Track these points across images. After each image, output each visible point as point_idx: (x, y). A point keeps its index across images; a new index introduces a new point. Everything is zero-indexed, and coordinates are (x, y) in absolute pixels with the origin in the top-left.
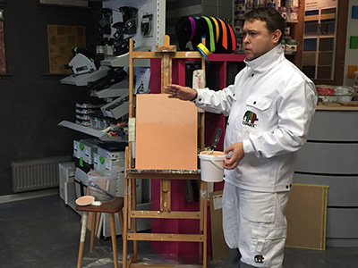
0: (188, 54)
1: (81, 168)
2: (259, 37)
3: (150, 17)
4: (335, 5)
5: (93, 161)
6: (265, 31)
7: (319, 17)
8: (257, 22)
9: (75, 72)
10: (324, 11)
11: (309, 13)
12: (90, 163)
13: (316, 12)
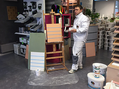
0: (57, 14)
1: (22, 44)
2: (78, 11)
3: (41, 4)
4: (76, 2)
5: (27, 42)
6: (79, 9)
7: (73, 5)
8: (78, 7)
9: (19, 19)
10: (74, 3)
11: (70, 4)
12: (26, 43)
13: (72, 4)
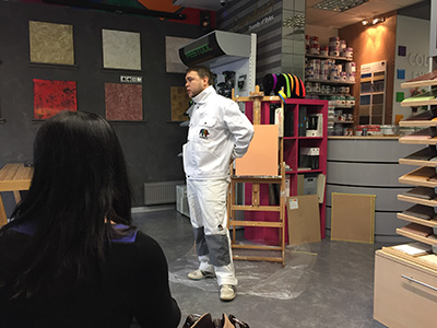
0: (272, 98)
3: (245, 76)
4: (383, 69)
7: (372, 79)
10: (375, 74)
11: (363, 76)
13: (369, 75)
